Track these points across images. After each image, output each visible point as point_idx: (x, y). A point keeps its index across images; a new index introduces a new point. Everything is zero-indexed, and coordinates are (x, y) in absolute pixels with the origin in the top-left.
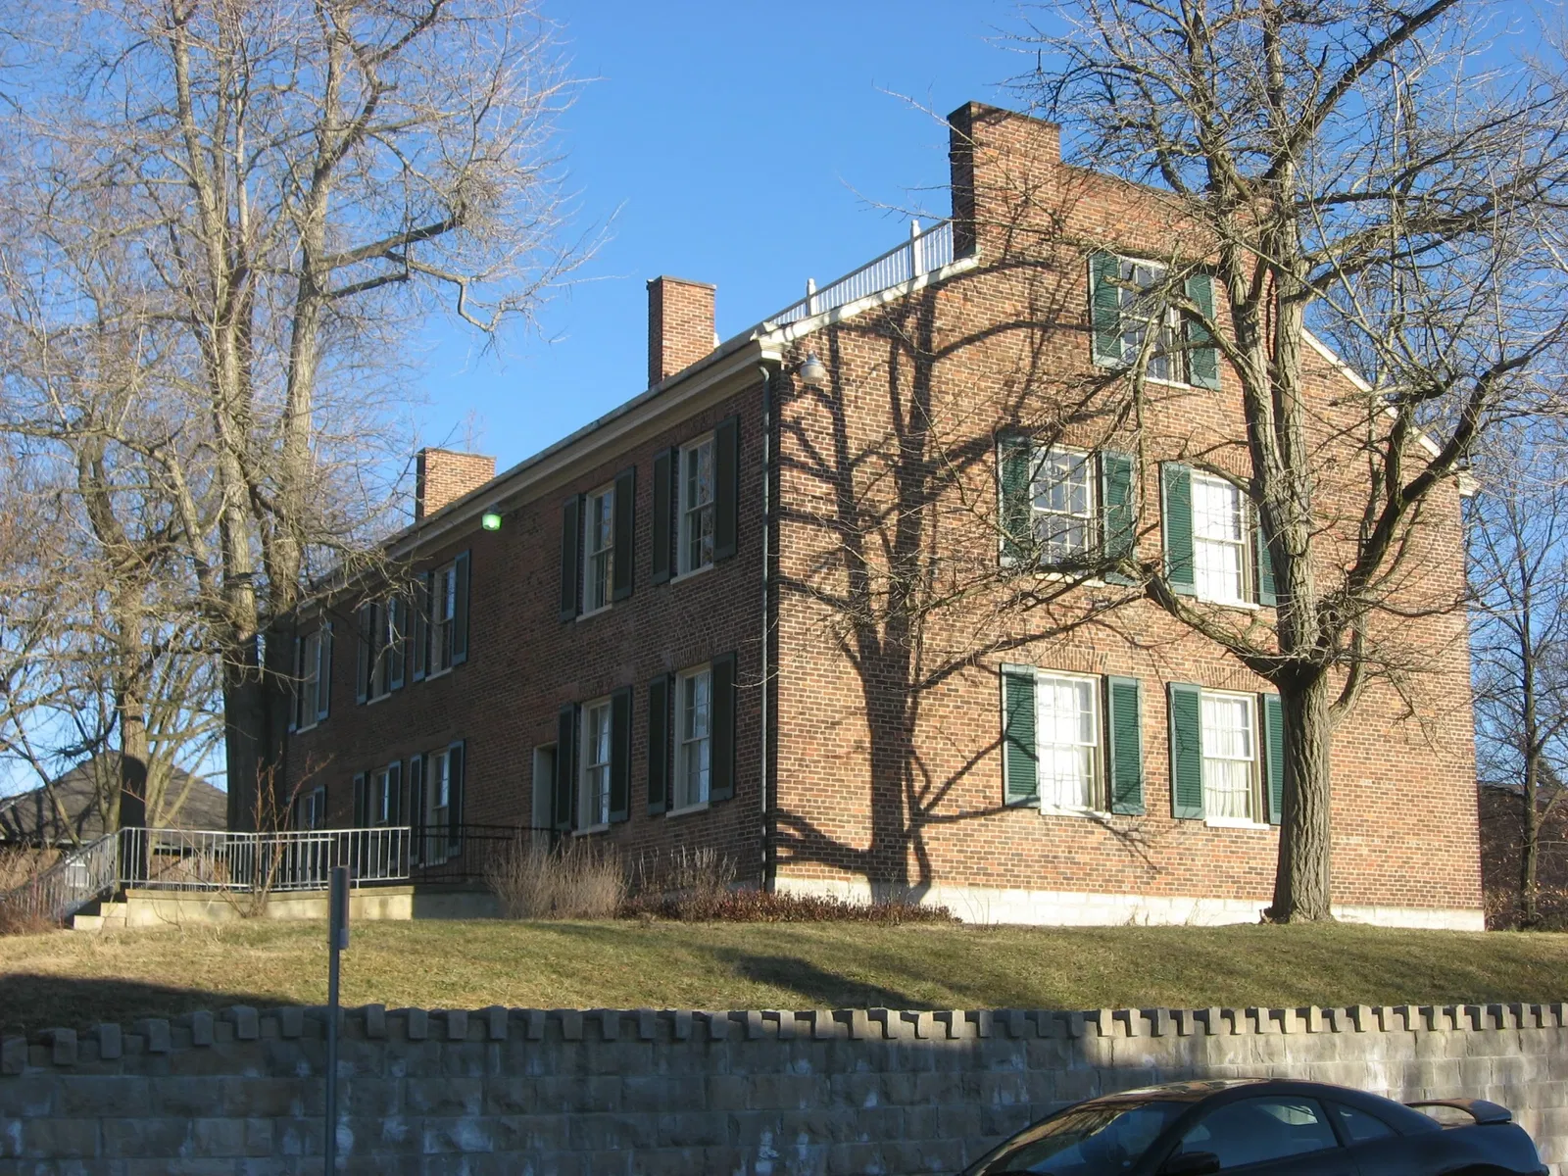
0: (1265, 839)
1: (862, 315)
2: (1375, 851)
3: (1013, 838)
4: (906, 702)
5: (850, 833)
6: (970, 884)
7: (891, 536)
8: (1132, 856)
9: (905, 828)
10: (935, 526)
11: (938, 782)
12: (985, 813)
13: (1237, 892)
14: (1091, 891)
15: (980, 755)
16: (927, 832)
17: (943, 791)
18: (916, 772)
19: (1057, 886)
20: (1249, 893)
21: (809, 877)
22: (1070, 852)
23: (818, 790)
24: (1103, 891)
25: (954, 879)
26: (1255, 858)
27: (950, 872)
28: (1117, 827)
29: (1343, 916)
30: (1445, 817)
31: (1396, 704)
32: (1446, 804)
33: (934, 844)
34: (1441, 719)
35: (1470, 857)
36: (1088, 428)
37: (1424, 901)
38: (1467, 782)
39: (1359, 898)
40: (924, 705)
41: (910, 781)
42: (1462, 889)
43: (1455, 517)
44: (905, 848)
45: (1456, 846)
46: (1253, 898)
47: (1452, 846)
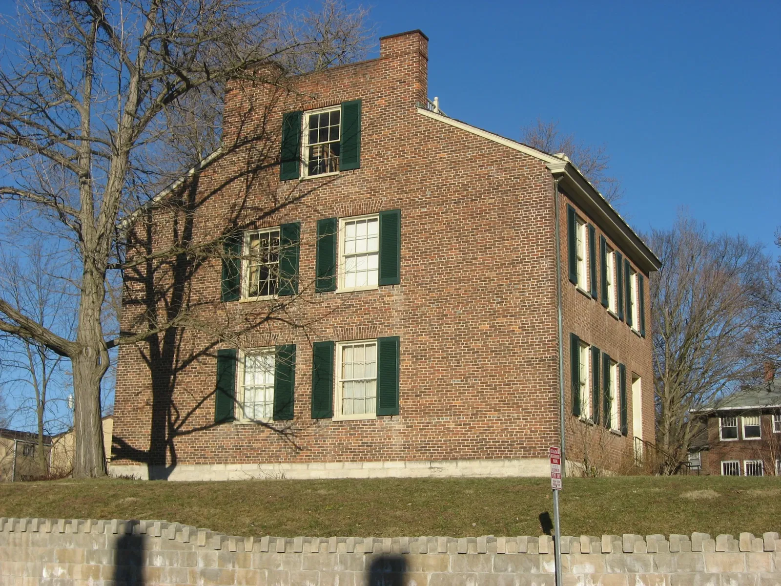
0: (375, 425)
1: (163, 199)
2: (460, 425)
3: (220, 438)
4: (170, 378)
5: (141, 443)
6: (196, 463)
7: (169, 300)
8: (286, 442)
9: (166, 439)
10: (190, 290)
11: (183, 414)
12: (206, 428)
13: (353, 458)
14: (261, 463)
15: (205, 399)
16: (176, 440)
17: (186, 418)
18: (173, 411)
19: (241, 462)
20: (361, 458)
21: (123, 464)
22: (250, 443)
23: (130, 425)
24: (268, 463)
25: (188, 461)
26: (367, 437)
27: (187, 458)
28: (277, 428)
29: (431, 468)
30: (524, 397)
31: (485, 327)
32: (526, 387)
33: (179, 445)
34: (525, 330)
35: (547, 421)
36: (275, 216)
37: (502, 454)
38: (547, 370)
39: (445, 456)
40: (179, 377)
41: (170, 416)
42: (537, 444)
43: (546, 191)
44: (165, 448)
45: (534, 415)
46: (364, 461)
47: (530, 416)
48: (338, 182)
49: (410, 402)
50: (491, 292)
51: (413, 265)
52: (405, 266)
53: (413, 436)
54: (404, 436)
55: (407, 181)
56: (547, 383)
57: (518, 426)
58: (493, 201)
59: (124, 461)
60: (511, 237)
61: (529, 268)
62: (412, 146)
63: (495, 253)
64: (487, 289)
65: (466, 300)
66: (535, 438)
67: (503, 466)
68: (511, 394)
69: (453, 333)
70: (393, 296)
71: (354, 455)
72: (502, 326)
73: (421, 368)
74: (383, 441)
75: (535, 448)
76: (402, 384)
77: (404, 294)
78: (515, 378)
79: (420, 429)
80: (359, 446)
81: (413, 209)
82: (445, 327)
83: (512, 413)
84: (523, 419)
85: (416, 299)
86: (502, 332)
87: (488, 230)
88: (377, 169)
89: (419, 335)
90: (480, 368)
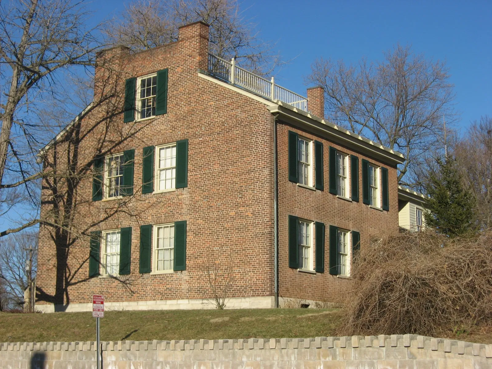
1: (62, 136)
2: (219, 276)
3: (92, 287)
4: (66, 250)
5: (51, 290)
6: (80, 303)
7: (65, 200)
8: (126, 288)
9: (64, 288)
10: (76, 194)
11: (73, 272)
12: (84, 281)
13: (161, 298)
14: (113, 301)
15: (84, 262)
16: (69, 288)
17: (74, 275)
18: (67, 270)
20: (166, 297)
21: (42, 304)
22: (107, 289)
23: (45, 279)
24: (117, 301)
25: (75, 301)
26: (169, 284)
27: (75, 299)
28: (122, 280)
29: (202, 303)
30: (253, 257)
31: (232, 213)
32: (254, 251)
33: (71, 291)
34: (254, 215)
35: (265, 273)
36: (121, 146)
37: (241, 294)
38: (266, 240)
39: (210, 295)
40: (71, 249)
41: (66, 273)
42: (260, 288)
43: (267, 124)
44: (63, 293)
45: (258, 269)
46: (167, 299)
47: (256, 270)
48: (155, 123)
49: (192, 262)
50: (236, 191)
51: (195, 175)
52: (190, 176)
53: (193, 283)
54: (188, 283)
55: (192, 120)
56: (266, 248)
57: (250, 276)
58: (238, 132)
59: (42, 302)
60: (248, 155)
61: (257, 175)
62: (195, 98)
63: (239, 166)
64: (234, 189)
65: (222, 196)
66: (259, 284)
67: (241, 302)
68: (247, 256)
69: (215, 218)
70: (183, 195)
71: (162, 296)
72: (241, 213)
73: (198, 240)
74: (177, 287)
75: (259, 290)
76: (188, 251)
77: (190, 194)
78: (249, 246)
79: (197, 279)
80: (164, 290)
81: (195, 138)
82: (211, 214)
83: (246, 268)
84: (252, 272)
85: (195, 196)
86: (242, 216)
87: (235, 151)
88: (176, 114)
89: (197, 220)
90: (229, 240)
